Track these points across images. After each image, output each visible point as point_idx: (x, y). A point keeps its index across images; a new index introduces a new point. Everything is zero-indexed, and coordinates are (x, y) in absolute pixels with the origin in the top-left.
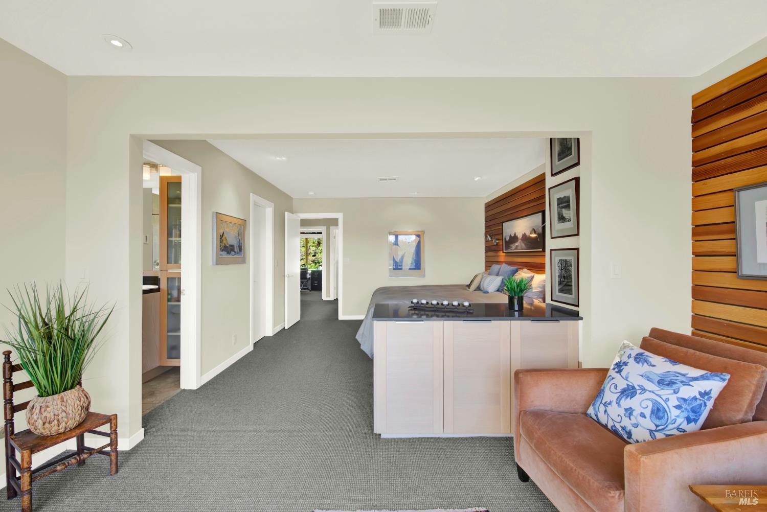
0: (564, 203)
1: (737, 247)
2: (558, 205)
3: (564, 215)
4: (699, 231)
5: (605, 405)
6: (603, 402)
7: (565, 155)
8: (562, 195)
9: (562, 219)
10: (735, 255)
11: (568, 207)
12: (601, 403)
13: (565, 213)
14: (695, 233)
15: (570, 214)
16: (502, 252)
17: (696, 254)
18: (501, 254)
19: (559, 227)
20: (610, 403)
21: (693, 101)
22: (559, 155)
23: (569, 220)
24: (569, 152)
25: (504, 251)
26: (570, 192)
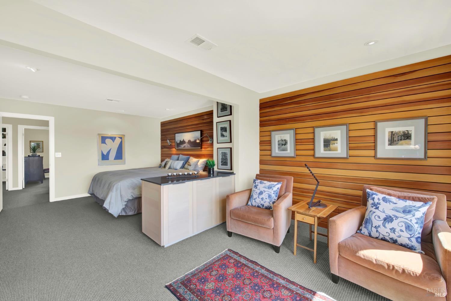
0: (224, 129)
1: (271, 148)
2: (221, 130)
3: (224, 134)
4: (262, 143)
5: (255, 199)
6: (254, 199)
7: (224, 110)
8: (223, 126)
9: (223, 135)
10: (270, 150)
11: (226, 131)
12: (253, 199)
13: (224, 133)
14: (260, 143)
15: (227, 134)
16: (175, 149)
17: (261, 150)
18: (174, 149)
19: (221, 139)
20: (256, 198)
21: (260, 101)
22: (221, 109)
23: (226, 136)
24: (226, 110)
25: (176, 148)
26: (227, 125)
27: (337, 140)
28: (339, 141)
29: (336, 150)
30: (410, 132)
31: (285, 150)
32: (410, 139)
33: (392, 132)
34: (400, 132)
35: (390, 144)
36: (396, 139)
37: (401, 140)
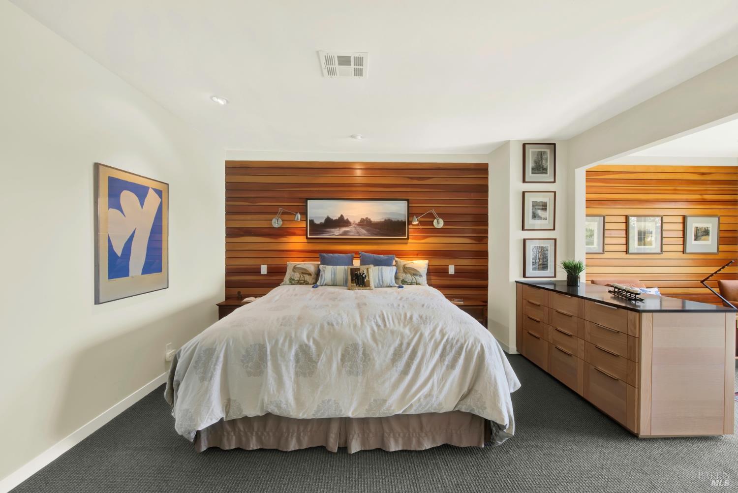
0: (539, 206)
2: (532, 206)
7: (539, 172)
8: (539, 200)
9: (536, 217)
11: (544, 209)
13: (540, 213)
15: (547, 214)
16: (301, 237)
18: (298, 239)
19: (532, 222)
22: (533, 169)
23: (545, 219)
25: (309, 237)
26: (547, 199)
27: (651, 233)
28: (654, 235)
29: (651, 244)
30: (709, 229)
31: (592, 244)
32: (709, 235)
33: (697, 228)
34: (702, 227)
35: (696, 240)
36: (699, 234)
37: (703, 235)
